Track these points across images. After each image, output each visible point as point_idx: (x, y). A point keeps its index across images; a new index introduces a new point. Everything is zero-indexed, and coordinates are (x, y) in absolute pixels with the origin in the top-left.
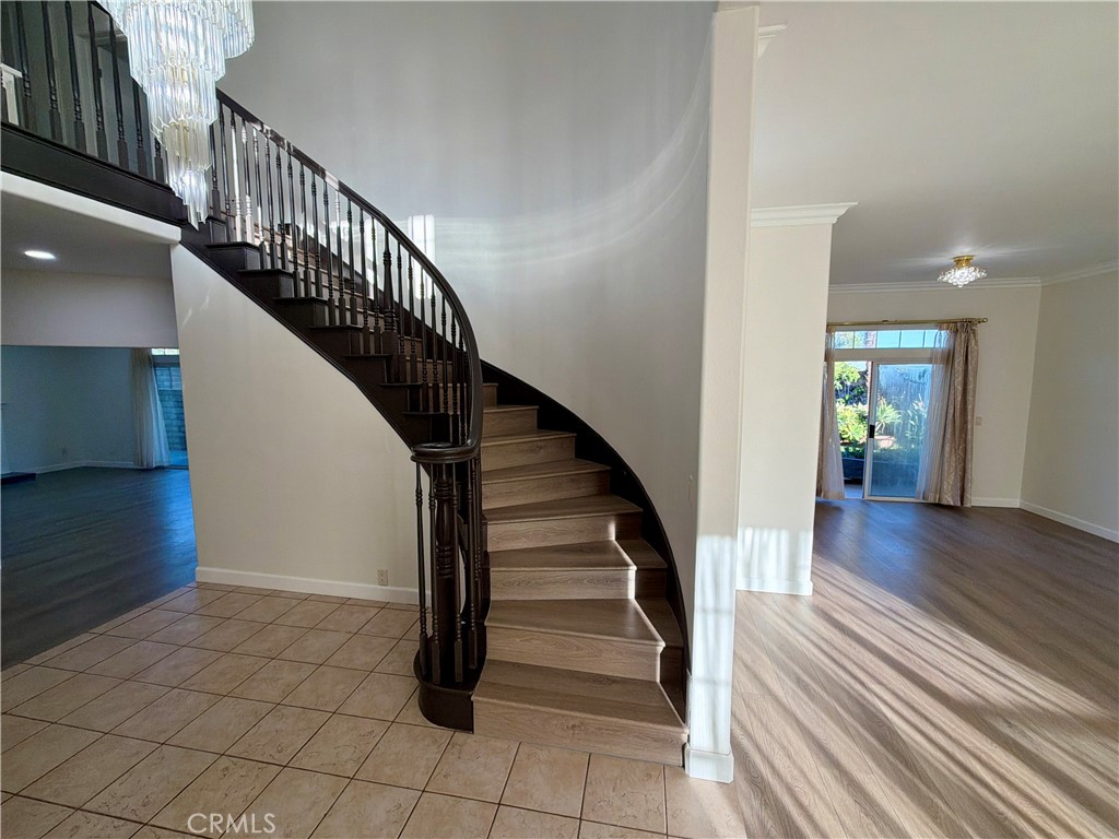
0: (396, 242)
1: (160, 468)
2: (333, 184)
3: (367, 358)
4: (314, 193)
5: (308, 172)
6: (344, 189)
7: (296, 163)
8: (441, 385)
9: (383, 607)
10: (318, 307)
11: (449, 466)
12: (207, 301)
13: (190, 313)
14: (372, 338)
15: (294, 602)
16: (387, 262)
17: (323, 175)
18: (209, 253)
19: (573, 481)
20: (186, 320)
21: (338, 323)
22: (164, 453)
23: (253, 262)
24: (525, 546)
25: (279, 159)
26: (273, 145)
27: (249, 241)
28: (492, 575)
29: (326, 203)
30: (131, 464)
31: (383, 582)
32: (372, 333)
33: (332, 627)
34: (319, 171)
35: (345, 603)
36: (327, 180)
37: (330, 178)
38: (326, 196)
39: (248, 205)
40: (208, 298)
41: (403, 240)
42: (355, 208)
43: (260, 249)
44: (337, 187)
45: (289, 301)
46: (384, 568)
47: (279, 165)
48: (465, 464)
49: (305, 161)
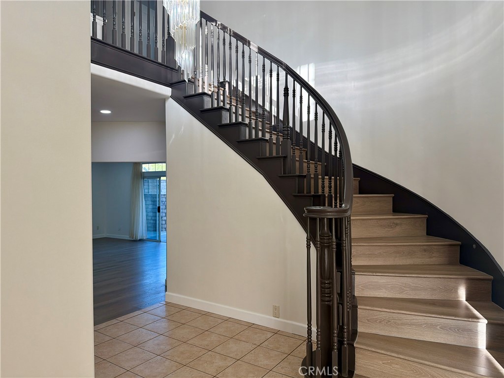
0: (292, 80)
1: (141, 240)
2: (254, 48)
3: (271, 158)
4: (243, 56)
5: (240, 44)
6: (261, 51)
7: (234, 40)
8: (320, 177)
9: (276, 332)
10: (242, 128)
11: (330, 220)
12: (182, 130)
13: (173, 137)
14: (274, 147)
15: (220, 321)
16: (286, 94)
17: (249, 44)
18: (185, 100)
19: (425, 251)
20: (171, 142)
21: (254, 137)
22: (144, 232)
23: (208, 104)
24: (386, 295)
25: (224, 40)
26: (221, 32)
27: (206, 91)
28: (359, 311)
29: (250, 62)
30: (127, 237)
31: (276, 315)
32: (274, 143)
33: (244, 339)
34: (246, 42)
35: (251, 326)
36: (251, 47)
37: (253, 46)
38: (250, 57)
39: (206, 70)
40: (183, 127)
41: (297, 78)
42: (267, 62)
43: (211, 96)
44: (257, 50)
45: (226, 125)
46: (277, 305)
47: (224, 44)
48: (341, 219)
49: (239, 37)
